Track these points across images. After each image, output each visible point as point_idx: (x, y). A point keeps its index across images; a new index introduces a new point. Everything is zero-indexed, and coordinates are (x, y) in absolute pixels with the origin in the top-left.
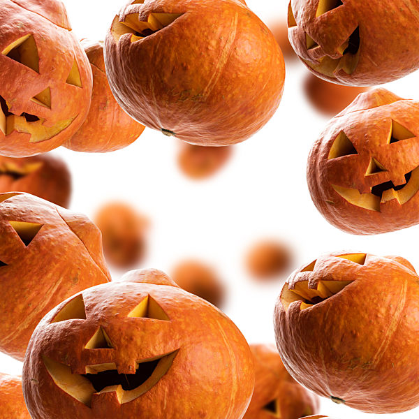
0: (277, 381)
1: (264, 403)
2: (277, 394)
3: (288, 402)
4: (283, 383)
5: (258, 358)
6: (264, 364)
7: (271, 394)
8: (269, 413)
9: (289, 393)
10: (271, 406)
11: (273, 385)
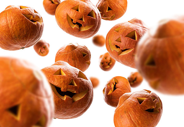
0: (23, 91)
1: (9, 106)
2: (21, 101)
3: (28, 109)
4: (28, 93)
5: (12, 69)
6: (15, 75)
7: (16, 100)
8: (11, 115)
9: (31, 102)
10: (14, 110)
11: (19, 93)
